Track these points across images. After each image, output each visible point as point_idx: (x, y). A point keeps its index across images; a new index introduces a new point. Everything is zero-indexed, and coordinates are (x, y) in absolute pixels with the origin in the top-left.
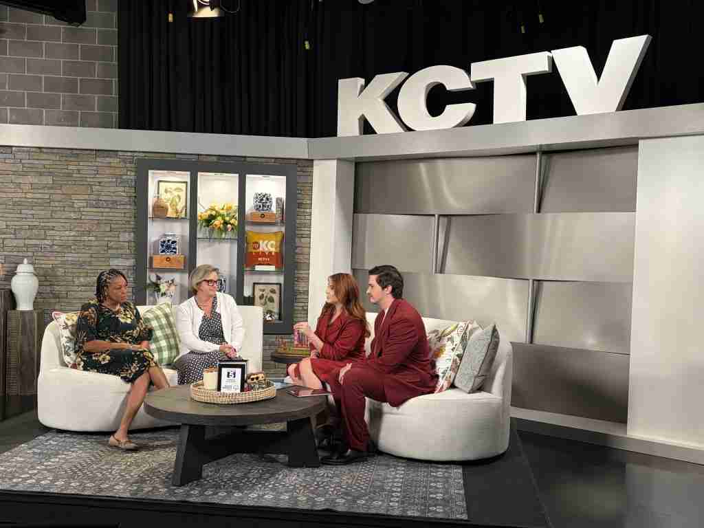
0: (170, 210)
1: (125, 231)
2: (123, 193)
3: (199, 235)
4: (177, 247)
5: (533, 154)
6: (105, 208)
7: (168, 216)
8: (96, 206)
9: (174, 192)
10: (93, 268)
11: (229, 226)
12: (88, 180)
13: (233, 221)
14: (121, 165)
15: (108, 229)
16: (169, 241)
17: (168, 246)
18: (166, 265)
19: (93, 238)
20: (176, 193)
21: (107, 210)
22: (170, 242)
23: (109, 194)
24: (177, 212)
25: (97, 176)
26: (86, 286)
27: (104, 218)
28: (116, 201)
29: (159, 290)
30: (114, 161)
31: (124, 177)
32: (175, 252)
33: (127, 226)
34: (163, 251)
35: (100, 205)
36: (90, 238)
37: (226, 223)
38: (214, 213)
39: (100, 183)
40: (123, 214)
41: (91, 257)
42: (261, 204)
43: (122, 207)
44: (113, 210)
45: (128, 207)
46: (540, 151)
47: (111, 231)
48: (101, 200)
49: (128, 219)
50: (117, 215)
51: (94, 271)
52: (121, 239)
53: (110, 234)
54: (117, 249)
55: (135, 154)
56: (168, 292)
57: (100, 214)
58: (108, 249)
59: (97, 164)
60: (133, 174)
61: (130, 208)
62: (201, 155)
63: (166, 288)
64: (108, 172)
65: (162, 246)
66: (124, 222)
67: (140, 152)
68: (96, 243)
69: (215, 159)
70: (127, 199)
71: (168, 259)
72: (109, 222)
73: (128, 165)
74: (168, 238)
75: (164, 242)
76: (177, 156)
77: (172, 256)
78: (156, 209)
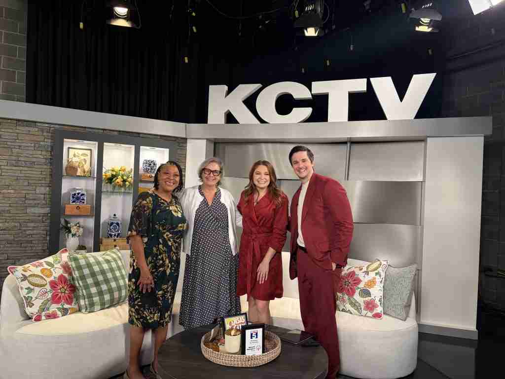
0: (79, 170)
1: (42, 186)
2: (41, 156)
3: (104, 189)
4: (85, 198)
5: (345, 143)
6: (24, 167)
7: (77, 174)
8: (16, 165)
9: (81, 156)
10: (11, 215)
11: (127, 183)
12: (8, 143)
13: (129, 179)
14: (40, 133)
15: (26, 184)
16: (78, 194)
17: (77, 198)
18: (76, 212)
19: (12, 191)
20: (83, 158)
21: (26, 169)
22: (80, 195)
23: (27, 155)
24: (84, 172)
25: (17, 141)
26: (4, 230)
27: (23, 175)
28: (34, 162)
29: (70, 232)
30: (34, 130)
31: (41, 143)
32: (84, 203)
33: (44, 182)
34: (73, 202)
35: (20, 164)
36: (9, 191)
37: (124, 181)
38: (114, 173)
39: (20, 146)
40: (40, 172)
41: (10, 206)
42: (150, 168)
43: (39, 166)
44: (31, 169)
45: (45, 167)
46: (350, 142)
47: (28, 185)
48: (20, 161)
49: (44, 176)
50: (35, 173)
51: (12, 218)
52: (38, 191)
53: (28, 188)
54: (35, 200)
55: (52, 126)
56: (77, 233)
57: (19, 172)
58: (26, 200)
59: (17, 131)
60: (50, 141)
61: (47, 169)
62: (106, 130)
63: (76, 230)
64: (27, 138)
65: (73, 197)
66: (41, 179)
67: (56, 124)
68: (15, 195)
69: (116, 133)
70: (44, 161)
71: (78, 208)
72: (27, 178)
73: (45, 134)
74: (78, 192)
75: (75, 194)
76: (87, 129)
77: (81, 205)
78: (68, 169)
